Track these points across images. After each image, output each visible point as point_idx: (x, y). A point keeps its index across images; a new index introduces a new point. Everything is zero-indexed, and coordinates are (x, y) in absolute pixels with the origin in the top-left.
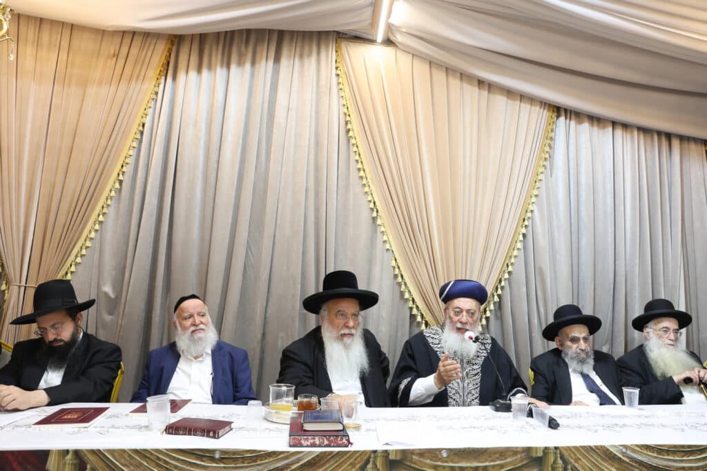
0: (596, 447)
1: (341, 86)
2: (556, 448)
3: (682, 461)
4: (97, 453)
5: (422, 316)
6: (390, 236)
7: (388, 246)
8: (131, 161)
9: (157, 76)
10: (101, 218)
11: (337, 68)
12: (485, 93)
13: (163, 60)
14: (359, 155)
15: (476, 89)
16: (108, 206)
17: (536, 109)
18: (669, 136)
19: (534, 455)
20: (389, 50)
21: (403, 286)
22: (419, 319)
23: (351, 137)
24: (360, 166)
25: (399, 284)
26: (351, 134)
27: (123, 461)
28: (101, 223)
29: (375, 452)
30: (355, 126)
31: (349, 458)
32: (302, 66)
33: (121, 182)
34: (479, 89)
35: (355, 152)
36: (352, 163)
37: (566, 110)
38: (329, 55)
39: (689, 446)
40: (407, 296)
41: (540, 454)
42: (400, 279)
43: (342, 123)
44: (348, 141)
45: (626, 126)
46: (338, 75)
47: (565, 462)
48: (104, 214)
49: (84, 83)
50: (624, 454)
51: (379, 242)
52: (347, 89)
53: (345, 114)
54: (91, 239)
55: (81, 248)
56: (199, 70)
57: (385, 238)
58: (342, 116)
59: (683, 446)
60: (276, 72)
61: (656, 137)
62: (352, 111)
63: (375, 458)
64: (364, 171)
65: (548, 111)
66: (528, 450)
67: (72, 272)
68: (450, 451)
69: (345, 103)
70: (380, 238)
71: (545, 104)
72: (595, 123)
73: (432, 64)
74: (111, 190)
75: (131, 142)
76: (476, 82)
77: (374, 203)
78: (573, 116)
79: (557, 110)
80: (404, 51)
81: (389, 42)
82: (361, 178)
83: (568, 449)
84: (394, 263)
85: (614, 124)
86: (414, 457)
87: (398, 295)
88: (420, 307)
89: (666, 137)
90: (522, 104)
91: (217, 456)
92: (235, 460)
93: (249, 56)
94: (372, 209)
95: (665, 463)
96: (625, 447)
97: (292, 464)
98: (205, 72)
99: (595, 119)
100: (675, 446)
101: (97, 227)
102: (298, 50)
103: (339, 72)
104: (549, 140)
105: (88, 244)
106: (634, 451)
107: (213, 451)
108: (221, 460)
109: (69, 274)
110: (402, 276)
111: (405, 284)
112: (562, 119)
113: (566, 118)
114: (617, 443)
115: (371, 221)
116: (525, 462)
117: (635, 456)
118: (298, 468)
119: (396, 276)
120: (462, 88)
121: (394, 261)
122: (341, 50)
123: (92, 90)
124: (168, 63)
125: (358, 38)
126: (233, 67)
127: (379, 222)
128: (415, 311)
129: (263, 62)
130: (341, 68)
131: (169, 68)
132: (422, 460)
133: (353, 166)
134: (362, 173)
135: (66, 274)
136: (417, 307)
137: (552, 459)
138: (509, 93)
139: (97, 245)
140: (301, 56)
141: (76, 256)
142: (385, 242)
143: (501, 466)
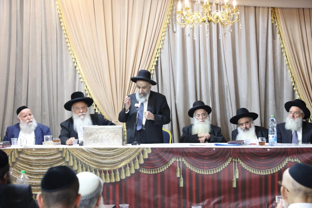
29: (14, 149)
47: (69, 152)
63: (14, 150)
132: (27, 151)
143: (50, 153)
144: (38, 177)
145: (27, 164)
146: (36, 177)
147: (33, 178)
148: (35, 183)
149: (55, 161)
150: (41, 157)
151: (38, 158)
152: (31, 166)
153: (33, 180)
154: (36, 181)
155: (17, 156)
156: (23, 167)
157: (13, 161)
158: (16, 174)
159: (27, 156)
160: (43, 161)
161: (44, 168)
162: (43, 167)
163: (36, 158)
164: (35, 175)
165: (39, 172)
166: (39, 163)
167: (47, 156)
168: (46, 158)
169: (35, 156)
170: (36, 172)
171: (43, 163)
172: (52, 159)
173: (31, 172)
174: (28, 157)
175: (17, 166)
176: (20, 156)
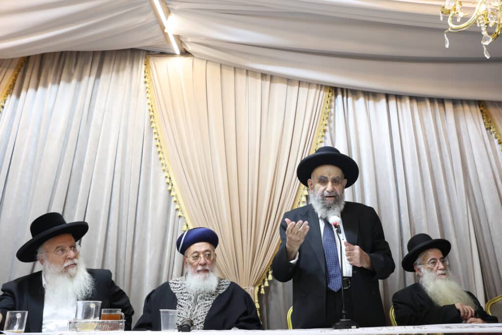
1: (148, 90)
6: (182, 205)
7: (179, 213)
9: (4, 94)
11: (145, 77)
12: (267, 83)
14: (159, 141)
15: (259, 81)
17: (313, 91)
18: (442, 101)
20: (187, 59)
23: (153, 128)
24: (159, 149)
26: (153, 125)
30: (156, 119)
32: (118, 78)
34: (263, 80)
35: (156, 139)
36: (154, 147)
37: (342, 90)
38: (139, 68)
43: (147, 117)
44: (151, 131)
45: (399, 97)
46: (146, 82)
51: (172, 211)
52: (152, 92)
53: (150, 110)
56: (36, 89)
57: (177, 206)
58: (147, 111)
60: (97, 85)
61: (428, 103)
62: (155, 108)
64: (163, 153)
65: (325, 91)
69: (150, 102)
70: (173, 207)
71: (322, 86)
72: (371, 97)
73: (223, 66)
76: (260, 75)
77: (170, 178)
78: (349, 94)
79: (334, 90)
80: (199, 58)
81: (185, 53)
82: (160, 159)
85: (388, 96)
89: (439, 103)
90: (301, 88)
94: (168, 184)
98: (40, 89)
99: (371, 94)
102: (115, 67)
103: (146, 80)
112: (340, 96)
113: (343, 97)
115: (167, 193)
120: (247, 81)
121: (185, 226)
122: (149, 63)
124: (14, 84)
125: (162, 53)
126: (62, 83)
127: (172, 193)
129: (87, 78)
130: (148, 77)
133: (154, 150)
134: (161, 155)
138: (289, 80)
140: (118, 71)
142: (177, 210)
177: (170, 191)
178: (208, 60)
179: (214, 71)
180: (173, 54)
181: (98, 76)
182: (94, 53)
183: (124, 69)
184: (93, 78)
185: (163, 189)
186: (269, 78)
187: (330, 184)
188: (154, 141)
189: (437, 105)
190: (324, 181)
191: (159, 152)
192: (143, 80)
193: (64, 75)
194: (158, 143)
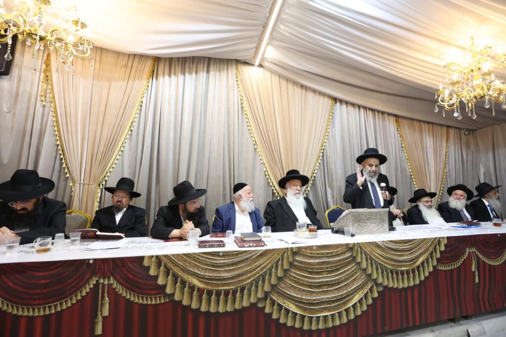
0: (373, 242)
1: (239, 86)
2: (358, 243)
3: (403, 246)
4: (166, 256)
5: (278, 193)
6: (263, 157)
7: (262, 161)
8: (136, 120)
9: (148, 77)
10: (122, 149)
11: (236, 77)
12: (304, 91)
13: (151, 70)
15: (300, 89)
16: (125, 142)
17: (326, 99)
19: (349, 246)
20: (261, 69)
21: (269, 180)
22: (277, 194)
24: (248, 124)
25: (268, 179)
26: (244, 109)
27: (179, 259)
28: (122, 151)
29: (287, 248)
30: (246, 105)
31: (277, 251)
32: (220, 76)
33: (131, 131)
34: (301, 89)
36: (245, 123)
37: (339, 100)
38: (232, 71)
39: (406, 240)
40: (271, 184)
41: (352, 246)
42: (268, 177)
44: (242, 113)
46: (237, 81)
47: (361, 249)
48: (124, 147)
49: (110, 80)
50: (383, 244)
51: (258, 160)
52: (241, 88)
54: (117, 159)
55: (112, 164)
56: (170, 75)
57: (261, 158)
58: (239, 100)
59: (404, 240)
60: (208, 78)
61: (377, 113)
62: (244, 98)
63: (288, 251)
64: (251, 126)
65: (332, 100)
66: (347, 244)
67: (108, 176)
68: (317, 246)
69: (241, 94)
70: (258, 158)
71: (330, 97)
72: (352, 106)
73: (280, 77)
74: (127, 135)
75: (135, 110)
76: (300, 86)
77: (256, 142)
79: (335, 100)
81: (261, 66)
82: (249, 130)
83: (362, 243)
84: (265, 169)
85: (359, 107)
86: (303, 250)
87: (267, 184)
88: (277, 189)
90: (320, 97)
91: (221, 254)
92: (229, 255)
93: (194, 69)
94: (254, 144)
95: (398, 247)
96: (383, 241)
97: (253, 255)
98: (173, 77)
100: (401, 240)
101: (120, 153)
102: (218, 67)
103: (237, 79)
104: (332, 114)
105: (116, 162)
106: (386, 243)
107: (219, 252)
108: (223, 256)
109: (106, 177)
110: (269, 175)
111: (270, 179)
112: (338, 104)
114: (380, 240)
116: (346, 250)
117: (387, 245)
118: (256, 257)
119: (266, 175)
120: (294, 88)
122: (238, 68)
123: (113, 84)
124: (153, 71)
125: (246, 63)
126: (187, 75)
127: (258, 150)
128: (275, 191)
129: (201, 73)
130: (238, 77)
131: (154, 74)
132: (306, 251)
133: (245, 124)
134: (249, 128)
135: (105, 177)
136: (276, 189)
137: (356, 247)
138: (314, 91)
139: (121, 163)
140: (219, 70)
141: (110, 168)
142: (261, 160)
143: (337, 252)
144: (321, 290)
145: (305, 271)
146: (318, 290)
147: (314, 292)
148: (318, 299)
149: (342, 262)
150: (325, 258)
151: (321, 261)
152: (311, 273)
153: (314, 295)
154: (319, 296)
155: (291, 260)
156: (300, 275)
157: (285, 267)
158: (289, 287)
159: (306, 258)
160: (328, 264)
161: (328, 275)
162: (327, 273)
163: (317, 261)
164: (317, 287)
165: (322, 282)
166: (322, 268)
167: (333, 256)
168: (331, 259)
169: (317, 258)
170: (318, 283)
171: (327, 268)
172: (339, 261)
173: (311, 283)
174: (308, 259)
175: (291, 276)
176: (295, 260)
177: (255, 149)
178: (273, 72)
179: (276, 79)
180: (252, 65)
181: (208, 72)
182: (204, 58)
183: (224, 70)
184: (205, 73)
185: (251, 147)
186: (304, 89)
187: (374, 167)
188: (245, 119)
189: (380, 114)
190: (371, 165)
191: (248, 126)
192: (235, 79)
193: (187, 69)
194: (247, 120)
